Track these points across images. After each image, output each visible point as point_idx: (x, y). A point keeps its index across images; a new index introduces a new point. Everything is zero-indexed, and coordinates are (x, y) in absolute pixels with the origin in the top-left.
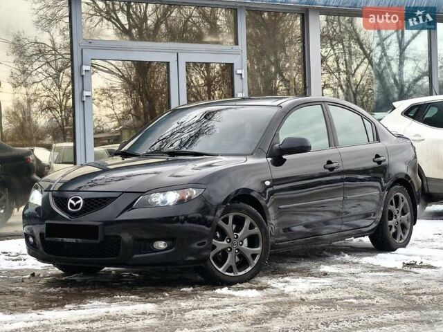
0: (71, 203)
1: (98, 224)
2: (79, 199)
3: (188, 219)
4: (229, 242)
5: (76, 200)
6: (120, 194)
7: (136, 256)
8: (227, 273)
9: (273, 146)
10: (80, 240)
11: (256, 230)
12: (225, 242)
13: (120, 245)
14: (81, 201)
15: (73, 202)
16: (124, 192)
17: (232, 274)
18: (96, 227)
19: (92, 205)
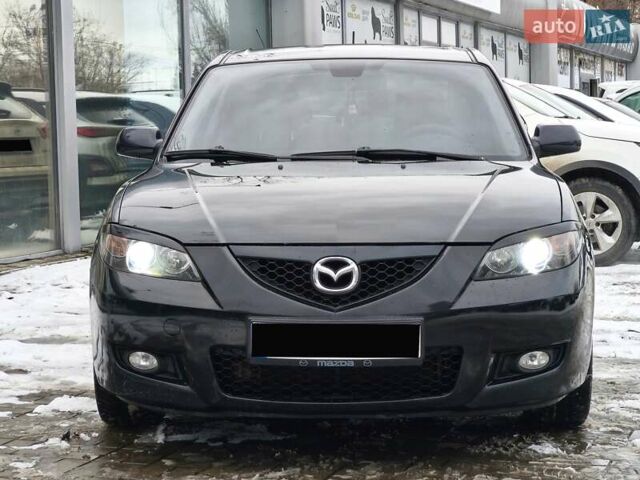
0: (321, 274)
2: (345, 264)
6: (440, 248)
10: (368, 361)
14: (353, 266)
15: (328, 271)
16: (447, 244)
19: (381, 276)
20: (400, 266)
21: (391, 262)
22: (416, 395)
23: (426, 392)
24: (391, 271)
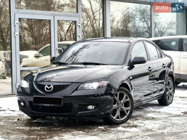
0: (46, 88)
1: (62, 97)
2: (51, 86)
3: (102, 95)
4: (117, 105)
5: (49, 86)
6: (71, 83)
7: (79, 112)
8: (117, 119)
9: (130, 60)
10: (52, 105)
11: (128, 99)
12: (116, 105)
13: (72, 108)
14: (52, 86)
15: (48, 87)
16: (73, 83)
17: (119, 120)
18: (60, 99)
19: (57, 88)
20: (62, 87)
21: (60, 85)
22: (64, 113)
23: (66, 112)
24: (60, 87)
